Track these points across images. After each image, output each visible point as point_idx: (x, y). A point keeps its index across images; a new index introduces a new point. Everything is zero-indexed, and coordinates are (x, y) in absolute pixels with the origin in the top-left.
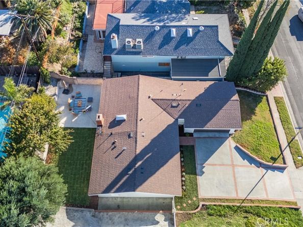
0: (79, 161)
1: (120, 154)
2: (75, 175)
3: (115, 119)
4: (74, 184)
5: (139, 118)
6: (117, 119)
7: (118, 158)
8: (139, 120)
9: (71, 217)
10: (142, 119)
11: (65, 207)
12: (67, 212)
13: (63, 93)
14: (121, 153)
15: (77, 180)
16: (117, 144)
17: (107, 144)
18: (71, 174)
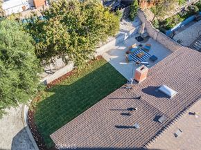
0: (87, 99)
1: (125, 127)
2: (71, 107)
3: (159, 87)
4: (61, 114)
5: (191, 109)
6: (160, 89)
7: (119, 129)
8: (188, 111)
9: (18, 141)
10: (194, 114)
11: (26, 125)
12: (21, 132)
13: (136, 38)
14: (128, 127)
15: (68, 112)
16: (133, 113)
17: (124, 105)
18: (70, 104)
